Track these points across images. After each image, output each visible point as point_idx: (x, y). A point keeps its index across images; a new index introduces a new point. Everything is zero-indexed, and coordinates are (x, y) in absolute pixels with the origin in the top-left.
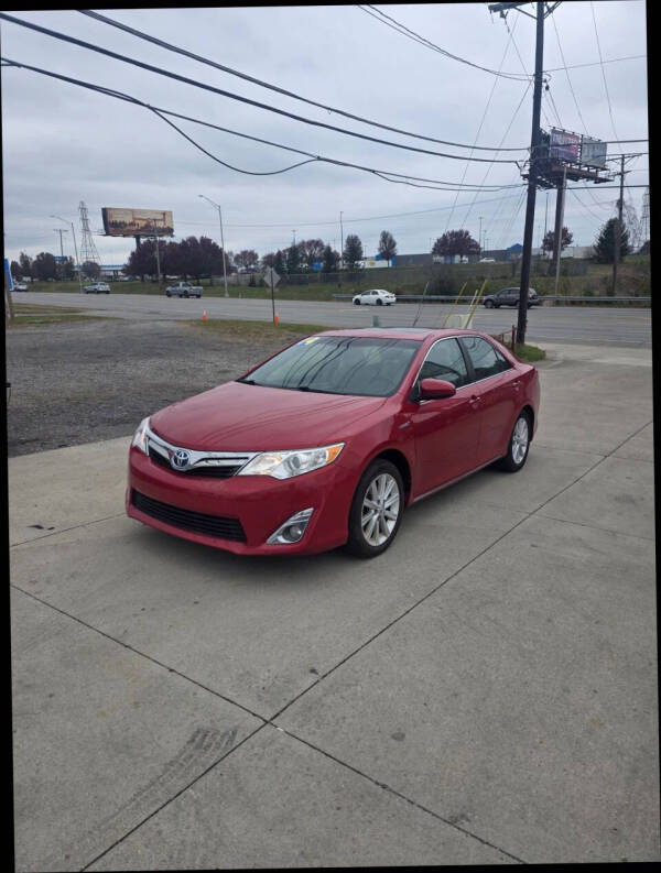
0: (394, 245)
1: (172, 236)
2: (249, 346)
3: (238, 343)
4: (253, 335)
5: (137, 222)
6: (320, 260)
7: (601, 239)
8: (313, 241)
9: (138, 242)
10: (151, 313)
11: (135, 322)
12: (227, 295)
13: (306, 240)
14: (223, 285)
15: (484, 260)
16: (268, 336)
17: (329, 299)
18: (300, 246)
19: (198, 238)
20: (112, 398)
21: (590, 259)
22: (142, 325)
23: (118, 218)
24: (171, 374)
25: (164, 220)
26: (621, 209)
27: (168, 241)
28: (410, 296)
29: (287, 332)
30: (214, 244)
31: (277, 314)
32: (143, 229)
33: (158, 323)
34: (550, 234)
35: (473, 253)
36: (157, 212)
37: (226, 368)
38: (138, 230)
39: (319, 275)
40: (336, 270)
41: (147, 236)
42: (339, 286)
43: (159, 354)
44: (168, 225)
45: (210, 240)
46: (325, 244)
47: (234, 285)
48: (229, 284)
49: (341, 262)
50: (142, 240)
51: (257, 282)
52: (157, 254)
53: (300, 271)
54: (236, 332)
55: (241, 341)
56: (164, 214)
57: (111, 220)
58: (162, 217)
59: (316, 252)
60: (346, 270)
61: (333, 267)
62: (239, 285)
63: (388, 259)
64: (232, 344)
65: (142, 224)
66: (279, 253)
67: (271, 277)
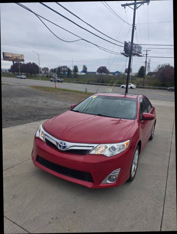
0: (87, 69)
1: (24, 62)
2: (51, 95)
3: (47, 94)
4: (51, 91)
5: (13, 57)
6: (66, 71)
7: (139, 71)
8: (65, 66)
9: (13, 63)
10: (18, 83)
11: (14, 86)
12: (40, 79)
13: (63, 66)
14: (39, 76)
15: (110, 75)
16: (56, 92)
17: (70, 82)
18: (61, 67)
19: (32, 63)
20: (11, 110)
21: (136, 76)
22: (16, 87)
23: (8, 56)
24: (29, 103)
25: (21, 57)
26: (146, 64)
27: (23, 63)
28: (92, 83)
29: (61, 91)
30: (36, 65)
31: (56, 86)
32: (15, 59)
33: (21, 86)
34: (127, 69)
35: (107, 72)
36: (19, 55)
37: (45, 101)
38: (13, 59)
39: (66, 75)
40: (71, 74)
41: (16, 61)
42: (72, 79)
43: (23, 96)
44: (23, 58)
45: (35, 64)
46: (68, 67)
47: (42, 77)
48: (41, 76)
49: (72, 72)
50: (15, 62)
51: (49, 76)
52: (19, 67)
53: (61, 74)
54: (46, 90)
55: (48, 93)
56: (22, 55)
57: (5, 56)
58: (21, 56)
59: (66, 69)
60: (73, 75)
61: (70, 73)
62: (44, 77)
63: (85, 73)
64: (45, 94)
65: (15, 58)
66: (55, 69)
67: (55, 75)
